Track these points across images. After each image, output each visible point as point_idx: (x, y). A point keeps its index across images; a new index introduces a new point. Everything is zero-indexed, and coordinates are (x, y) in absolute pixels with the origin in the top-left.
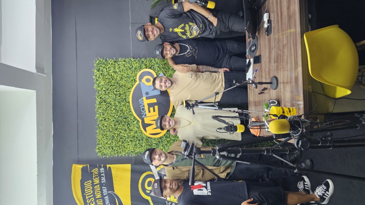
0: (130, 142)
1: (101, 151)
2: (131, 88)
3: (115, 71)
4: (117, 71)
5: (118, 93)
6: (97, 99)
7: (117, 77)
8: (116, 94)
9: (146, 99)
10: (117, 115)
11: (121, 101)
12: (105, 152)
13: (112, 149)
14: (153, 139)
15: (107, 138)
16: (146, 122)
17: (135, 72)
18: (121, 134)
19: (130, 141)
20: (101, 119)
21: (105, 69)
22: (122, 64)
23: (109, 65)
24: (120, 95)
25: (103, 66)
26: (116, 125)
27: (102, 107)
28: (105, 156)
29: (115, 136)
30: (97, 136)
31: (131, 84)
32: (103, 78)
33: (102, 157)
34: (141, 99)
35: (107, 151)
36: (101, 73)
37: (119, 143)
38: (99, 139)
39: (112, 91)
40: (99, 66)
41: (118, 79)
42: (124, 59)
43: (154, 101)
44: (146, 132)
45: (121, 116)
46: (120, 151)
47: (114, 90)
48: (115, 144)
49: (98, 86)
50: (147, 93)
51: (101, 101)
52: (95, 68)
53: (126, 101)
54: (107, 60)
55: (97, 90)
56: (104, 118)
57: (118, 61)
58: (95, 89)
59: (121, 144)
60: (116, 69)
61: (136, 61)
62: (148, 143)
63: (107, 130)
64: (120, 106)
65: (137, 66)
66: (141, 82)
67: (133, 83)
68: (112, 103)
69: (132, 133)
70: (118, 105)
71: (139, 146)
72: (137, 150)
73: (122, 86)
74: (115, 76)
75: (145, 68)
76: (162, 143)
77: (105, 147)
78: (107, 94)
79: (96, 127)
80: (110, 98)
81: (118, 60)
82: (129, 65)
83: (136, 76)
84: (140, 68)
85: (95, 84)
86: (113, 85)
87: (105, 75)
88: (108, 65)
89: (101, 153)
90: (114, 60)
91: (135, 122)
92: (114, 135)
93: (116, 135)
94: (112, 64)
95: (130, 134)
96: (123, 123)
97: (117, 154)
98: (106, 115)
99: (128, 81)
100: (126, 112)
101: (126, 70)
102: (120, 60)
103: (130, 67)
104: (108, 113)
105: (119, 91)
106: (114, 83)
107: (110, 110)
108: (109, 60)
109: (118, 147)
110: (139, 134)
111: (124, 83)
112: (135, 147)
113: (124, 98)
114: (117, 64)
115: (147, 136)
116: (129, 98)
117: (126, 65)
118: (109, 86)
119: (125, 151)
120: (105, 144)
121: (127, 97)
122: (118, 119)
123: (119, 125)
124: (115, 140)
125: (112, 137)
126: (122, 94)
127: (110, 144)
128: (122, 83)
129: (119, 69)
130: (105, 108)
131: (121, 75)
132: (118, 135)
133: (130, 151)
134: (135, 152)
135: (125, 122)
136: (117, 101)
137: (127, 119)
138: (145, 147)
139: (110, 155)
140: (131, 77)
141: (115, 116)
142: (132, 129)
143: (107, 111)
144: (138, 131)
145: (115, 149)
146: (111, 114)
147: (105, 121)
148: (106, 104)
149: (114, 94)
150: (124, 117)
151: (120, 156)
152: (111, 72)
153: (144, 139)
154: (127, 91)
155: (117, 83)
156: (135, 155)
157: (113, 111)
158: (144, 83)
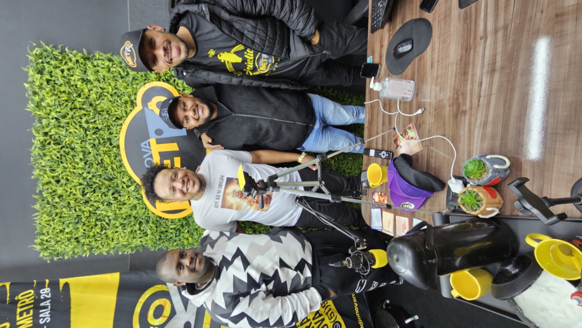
0: (120, 228)
1: (47, 248)
2: (123, 119)
3: (85, 78)
4: (91, 78)
5: (91, 126)
6: (36, 135)
7: (91, 92)
8: (86, 127)
9: (157, 143)
10: (89, 173)
11: (100, 143)
12: (58, 248)
13: (76, 243)
14: (170, 220)
15: (63, 220)
17: (134, 86)
18: (98, 212)
19: (121, 224)
20: (46, 179)
21: (58, 71)
22: (103, 66)
23: (70, 65)
24: (97, 130)
25: (53, 62)
26: (87, 193)
27: (49, 154)
28: (60, 257)
29: (82, 216)
30: (36, 216)
31: (123, 108)
32: (51, 90)
33: (52, 260)
34: (146, 142)
35: (63, 246)
36: (48, 77)
37: (94, 230)
38: (40, 224)
39: (74, 120)
40: (42, 62)
41: (93, 96)
42: (109, 55)
43: (174, 147)
44: (155, 207)
45: (100, 176)
46: (96, 245)
48: (84, 233)
49: (37, 106)
50: (159, 132)
51: (48, 142)
52: (31, 64)
53: (111, 144)
54: (65, 52)
55: (35, 116)
56: (56, 179)
57: (93, 59)
58: (30, 113)
59: (99, 231)
60: (89, 73)
62: (159, 229)
63: (62, 203)
64: (97, 155)
66: (147, 107)
67: (129, 108)
68: (76, 146)
69: (125, 210)
70: (91, 151)
71: (140, 234)
72: (137, 242)
73: (103, 111)
74: (86, 90)
75: (156, 79)
76: (189, 227)
77: (58, 239)
78: (63, 127)
79: (35, 198)
80: (72, 136)
81: (94, 56)
82: (120, 70)
83: (135, 94)
84: (145, 80)
85: (30, 102)
86: (80, 109)
87: (59, 83)
88: (66, 63)
89: (49, 251)
90: (83, 54)
91: (132, 188)
93: (87, 214)
94: (77, 61)
95: (119, 211)
96: (104, 189)
97: (90, 251)
98: (60, 173)
99: (116, 102)
100: (112, 167)
101: (112, 79)
102: (99, 56)
103: (123, 74)
104: (66, 168)
105: (95, 121)
106: (83, 105)
107: (70, 162)
108: (71, 53)
109: (90, 237)
110: (141, 212)
111: (108, 105)
112: (132, 236)
113: (107, 139)
114: (91, 64)
115: (157, 216)
116: (117, 138)
117: (112, 69)
118: (69, 109)
119: (108, 244)
120: (57, 233)
121: (114, 137)
122: (91, 180)
123: (94, 192)
124: (82, 224)
125: (76, 218)
126: (101, 129)
127: (71, 233)
128: (102, 105)
129: (96, 75)
130: (58, 158)
131: (101, 88)
132: (92, 214)
133: (120, 245)
134: (131, 246)
135: (108, 188)
136: (89, 144)
137: (113, 181)
138: (153, 235)
139: (72, 254)
140: (122, 94)
141: (85, 175)
142: (124, 201)
143: (62, 162)
144: (138, 205)
145: (84, 242)
146: (75, 169)
147: (58, 185)
148: (59, 149)
149: (81, 129)
150: (106, 177)
151: (98, 254)
152: (74, 80)
153: (151, 221)
154: (114, 123)
155: (89, 105)
156: (131, 252)
157: (79, 164)
158: (152, 110)
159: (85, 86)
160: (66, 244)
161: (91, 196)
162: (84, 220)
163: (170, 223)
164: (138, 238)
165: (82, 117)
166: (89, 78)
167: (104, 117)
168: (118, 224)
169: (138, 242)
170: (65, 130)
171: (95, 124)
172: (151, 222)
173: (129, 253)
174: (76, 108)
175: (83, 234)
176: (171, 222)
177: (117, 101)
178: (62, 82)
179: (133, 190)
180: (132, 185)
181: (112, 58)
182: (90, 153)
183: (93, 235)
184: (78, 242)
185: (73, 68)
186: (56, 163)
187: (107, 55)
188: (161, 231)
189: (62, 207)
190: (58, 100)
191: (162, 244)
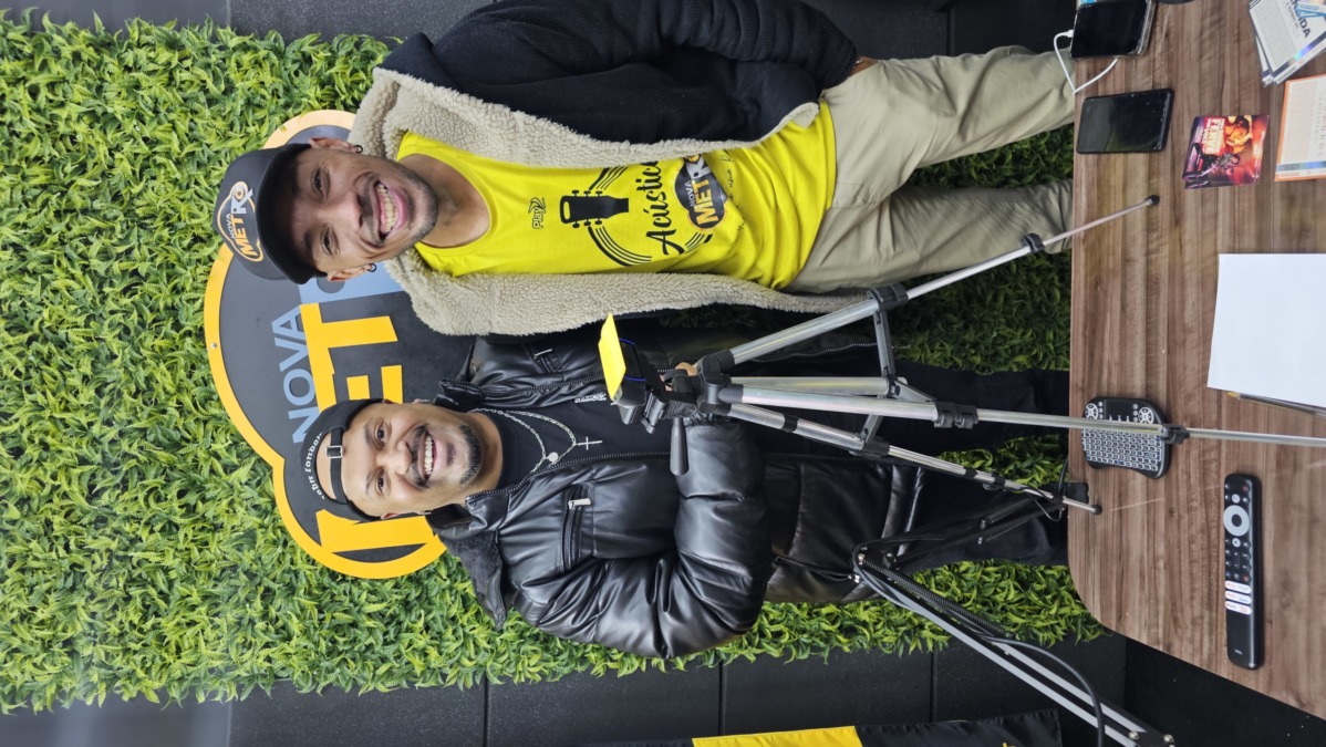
0: (203, 609)
2: (216, 240)
3: (99, 111)
4: (118, 108)
5: (117, 267)
7: (118, 155)
8: (101, 271)
9: (326, 320)
10: (108, 423)
11: (142, 324)
12: (15, 673)
13: (66, 658)
14: (365, 584)
15: (30, 579)
17: (251, 129)
18: (136, 555)
19: (205, 597)
21: (21, 92)
22: (152, 67)
23: (57, 69)
24: (134, 279)
25: (8, 66)
26: (104, 489)
28: (21, 704)
29: (88, 568)
34: (290, 316)
35: (28, 666)
37: (120, 615)
39: (68, 249)
41: (124, 168)
42: (169, 28)
43: (379, 331)
44: (319, 542)
45: (143, 431)
46: (127, 668)
47: (87, 243)
48: (91, 625)
53: (177, 326)
54: (43, 29)
56: (11, 443)
57: (121, 48)
59: (136, 619)
60: (110, 95)
61: (256, 50)
62: (328, 615)
63: (28, 525)
64: (134, 362)
65: (262, 83)
68: (73, 335)
69: (219, 547)
70: (116, 352)
71: (266, 631)
72: (253, 661)
73: (153, 217)
75: (320, 101)
76: (429, 612)
77: (16, 643)
78: (34, 274)
80: (59, 301)
81: (127, 35)
82: (204, 75)
84: (287, 106)
86: (85, 211)
87: (24, 132)
88: (44, 65)
90: (93, 31)
91: (243, 474)
92: (79, 558)
93: (101, 562)
94: (77, 56)
95: (200, 551)
96: (156, 477)
97: (107, 689)
98: (25, 423)
99: (193, 185)
100: (179, 402)
101: (179, 110)
102: (140, 34)
103: (214, 90)
104: (42, 408)
105: (129, 251)
106: (93, 199)
107: (53, 387)
108: (59, 33)
109: (110, 639)
110: (270, 555)
111: (169, 196)
112: (240, 640)
113: (166, 308)
114: (116, 63)
116: (198, 304)
117: (180, 76)
118: (52, 214)
119: (162, 667)
120: (13, 621)
121: (188, 301)
122: (118, 448)
123: (125, 489)
124: (87, 594)
125: (67, 575)
126: (148, 275)
127: (51, 623)
128: (150, 195)
129: (131, 99)
130: (18, 373)
131: (146, 140)
132: (116, 562)
133: (202, 668)
134: (237, 673)
135: (167, 472)
136: (110, 326)
137: (182, 451)
138: (308, 638)
139: (53, 696)
140: (215, 158)
141: (96, 430)
142: (214, 517)
143: (29, 390)
144: (259, 532)
145: (91, 656)
146: (66, 410)
147: (18, 464)
148: (21, 344)
149: (87, 276)
150: (161, 438)
151: (131, 699)
152: (68, 119)
153: (302, 585)
154: (186, 256)
155: (110, 199)
156: (234, 694)
157: (81, 396)
159: (98, 137)
160: (38, 660)
161: (113, 499)
162: (90, 580)
163: (364, 595)
164: (259, 645)
165: (91, 239)
166: (110, 110)
167: (155, 236)
168: (195, 599)
169: (261, 660)
170: (39, 283)
171: (128, 259)
172: (302, 592)
173: (230, 699)
174: (74, 211)
175: (87, 628)
176: (370, 592)
177: (197, 183)
178: (32, 126)
179: (243, 481)
180: (242, 465)
181: (178, 35)
182: (115, 357)
183: (118, 631)
184: (72, 654)
185: (64, 80)
186: (14, 393)
187: (165, 28)
188: (335, 623)
189: (28, 536)
190: (20, 187)
191: (338, 670)
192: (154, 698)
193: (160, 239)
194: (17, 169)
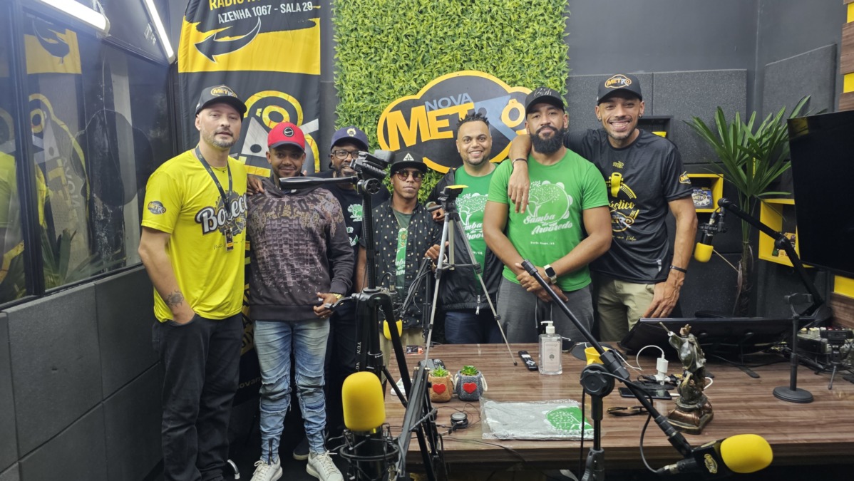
0: (367, 72)
2: (495, 74)
3: (537, 35)
4: (538, 41)
5: (485, 43)
7: (522, 42)
8: (482, 38)
10: (431, 40)
11: (465, 51)
12: (345, 12)
13: (351, 28)
14: (375, 127)
15: (378, 17)
16: (413, 110)
18: (386, 50)
19: (370, 73)
21: (542, 11)
22: (553, 52)
23: (551, 22)
24: (480, 48)
25: (550, 7)
26: (408, 39)
27: (452, 4)
28: (335, 13)
29: (382, 35)
31: (507, 73)
32: (520, 6)
33: (332, 6)
34: (469, 99)
35: (348, 17)
36: (534, 2)
37: (365, 46)
39: (490, 27)
41: (518, 44)
42: (566, 57)
45: (428, 51)
46: (346, 48)
47: (492, 33)
48: (362, 37)
50: (483, 112)
51: (465, 3)
53: (464, 62)
54: (564, 16)
56: (424, 10)
57: (560, 42)
59: (363, 51)
60: (543, 39)
61: (561, 86)
62: (364, 114)
63: (397, 16)
64: (452, 48)
67: (508, 80)
68: (460, 29)
70: (455, 42)
71: (359, 94)
72: (348, 89)
73: (502, 53)
77: (357, 13)
78: (481, 16)
80: (472, 24)
81: (563, 43)
82: (551, 69)
83: (524, 86)
86: (503, 32)
87: (528, 12)
88: (552, 18)
89: (343, 4)
90: (564, 33)
91: (414, 85)
92: (385, 33)
93: (384, 39)
94: (555, 28)
95: (387, 71)
96: (413, 56)
97: (339, 42)
98: (431, 14)
100: (438, 63)
101: (539, 61)
102: (564, 48)
103: (546, 72)
104: (436, 19)
105: (490, 46)
106: (507, 34)
107: (443, 23)
108: (563, 22)
109: (357, 43)
110: (385, 95)
111: (509, 58)
112: (357, 85)
113: (471, 58)
114: (554, 40)
115: (381, 114)
116: (473, 68)
117: (550, 61)
118: (501, 22)
119: (347, 60)
120: (364, 12)
121: (473, 65)
122: (423, 43)
123: (409, 46)
124: (373, 35)
125: (380, 29)
126: (482, 52)
127: (363, 24)
128: (509, 52)
129: (542, 45)
130: (448, 12)
131: (528, 51)
132: (383, 44)
133: (346, 72)
134: (344, 84)
135: (414, 60)
136: (464, 40)
137: (421, 64)
138: (356, 108)
139: (338, 24)
140: (523, 73)
141: (429, 37)
142: (399, 76)
143: (443, 16)
144: (393, 90)
145: (351, 37)
146: (435, 27)
147: (417, 12)
148: (457, 13)
149: (481, 33)
150: (426, 57)
152: (534, 26)
153: (374, 106)
154: (489, 64)
155: (508, 39)
156: (337, 84)
157: (440, 32)
158: (507, 104)
159: (528, 35)
160: (350, 20)
161: (405, 43)
162: (379, 37)
163: (370, 127)
164: (354, 92)
165: (494, 34)
166: (537, 39)
167: (495, 54)
168: (370, 70)
169: (348, 92)
170: (478, 18)
171: (487, 46)
172: (372, 106)
173: (335, 82)
174: (503, 29)
175: (361, 35)
176: (372, 129)
177: (514, 67)
178: (530, 15)
179: (411, 85)
180: (417, 84)
181: (564, 60)
182: (453, 42)
183: (359, 45)
185: (547, 24)
186: (441, 11)
187: (566, 55)
188: (361, 117)
189: (393, 16)
190: (510, 12)
191: (344, 118)
192: (336, 57)
193: (494, 56)
194: (516, 10)
